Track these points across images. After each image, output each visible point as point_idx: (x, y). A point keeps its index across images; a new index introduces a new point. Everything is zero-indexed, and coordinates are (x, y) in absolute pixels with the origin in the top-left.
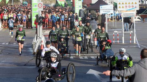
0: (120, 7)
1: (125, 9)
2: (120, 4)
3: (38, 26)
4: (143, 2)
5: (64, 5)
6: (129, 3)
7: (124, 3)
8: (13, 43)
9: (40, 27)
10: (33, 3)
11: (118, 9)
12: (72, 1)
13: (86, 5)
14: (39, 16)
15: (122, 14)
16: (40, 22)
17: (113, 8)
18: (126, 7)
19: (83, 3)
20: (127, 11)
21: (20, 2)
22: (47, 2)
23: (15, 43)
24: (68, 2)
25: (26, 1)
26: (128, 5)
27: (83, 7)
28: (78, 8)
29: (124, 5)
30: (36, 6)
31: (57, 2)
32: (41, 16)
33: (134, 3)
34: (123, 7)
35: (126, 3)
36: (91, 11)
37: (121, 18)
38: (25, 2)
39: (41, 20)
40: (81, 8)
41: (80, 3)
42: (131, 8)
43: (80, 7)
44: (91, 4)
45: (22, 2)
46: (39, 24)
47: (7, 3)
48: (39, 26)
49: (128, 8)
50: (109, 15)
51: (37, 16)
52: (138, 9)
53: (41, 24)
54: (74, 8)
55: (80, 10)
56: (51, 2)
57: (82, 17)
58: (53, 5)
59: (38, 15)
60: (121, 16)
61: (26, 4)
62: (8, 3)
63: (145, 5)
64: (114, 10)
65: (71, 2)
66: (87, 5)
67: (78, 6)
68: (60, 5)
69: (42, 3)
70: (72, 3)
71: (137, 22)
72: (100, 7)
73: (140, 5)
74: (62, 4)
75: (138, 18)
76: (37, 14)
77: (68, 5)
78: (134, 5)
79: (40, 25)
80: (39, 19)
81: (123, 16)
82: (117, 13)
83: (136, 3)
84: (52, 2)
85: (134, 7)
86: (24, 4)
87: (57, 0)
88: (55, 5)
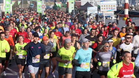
0: (102, 9)
1: (106, 10)
2: (102, 6)
4: (119, 5)
6: (109, 6)
7: (106, 6)
10: (37, 5)
11: (101, 10)
12: (66, 3)
15: (104, 14)
17: (97, 9)
18: (107, 8)
19: (75, 5)
20: (107, 11)
21: (28, 3)
24: (64, 4)
26: (108, 7)
27: (75, 8)
29: (106, 7)
30: (40, 7)
31: (55, 4)
32: (44, 14)
33: (113, 6)
34: (105, 9)
35: (107, 6)
36: (81, 11)
37: (103, 17)
38: (32, 4)
39: (44, 17)
40: (73, 9)
41: (73, 5)
42: (111, 9)
43: (72, 8)
44: (80, 6)
45: (29, 4)
46: (42, 20)
47: (18, 4)
48: (42, 22)
49: (108, 10)
50: (94, 14)
52: (116, 10)
53: (44, 20)
54: (68, 9)
55: (73, 10)
56: (51, 4)
58: (52, 6)
59: (41, 13)
60: (103, 15)
61: (32, 6)
63: (121, 7)
64: (98, 10)
65: (66, 4)
66: (78, 6)
67: (71, 8)
69: (45, 5)
71: (114, 20)
72: (88, 8)
73: (117, 7)
74: (59, 6)
75: (115, 17)
77: (63, 7)
78: (113, 7)
80: (42, 17)
81: (104, 15)
82: (100, 13)
83: (114, 6)
85: (113, 9)
87: (56, 3)
88: (54, 6)
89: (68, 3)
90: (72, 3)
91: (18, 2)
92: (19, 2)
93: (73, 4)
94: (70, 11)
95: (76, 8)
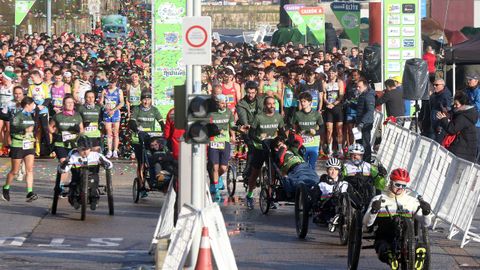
3: (185, 148)
5: (321, 37)
8: (48, 240)
9: (194, 150)
12: (365, 13)
13: (442, 38)
14: (189, 91)
16: (198, 125)
19: (427, 25)
21: (87, 15)
22: (234, 16)
23: (61, 241)
24: (346, 16)
25: (120, 12)
27: (427, 42)
28: (397, 52)
30: (172, 38)
31: (285, 20)
32: (199, 91)
38: (114, 19)
39: (202, 113)
40: (416, 52)
43: (409, 44)
44: (469, 30)
45: (98, 18)
46: (190, 136)
48: (190, 146)
51: (179, 93)
53: (202, 136)
55: (410, 63)
56: (256, 17)
57: (420, 103)
58: (265, 34)
59: (184, 87)
61: (121, 29)
62: (24, 22)
65: (363, 21)
66: (448, 34)
67: (399, 42)
68: (303, 32)
70: (366, 26)
74: (312, 29)
76: (180, 83)
77: (344, 35)
79: (195, 142)
80: (191, 111)
84: (258, 19)
86: (108, 29)
87: (287, 8)
88: (276, 35)
89: (375, 8)
90: (409, 9)
91: (18, 5)
92: (22, 8)
93: (410, 16)
94: (393, 69)
95: (437, 46)
